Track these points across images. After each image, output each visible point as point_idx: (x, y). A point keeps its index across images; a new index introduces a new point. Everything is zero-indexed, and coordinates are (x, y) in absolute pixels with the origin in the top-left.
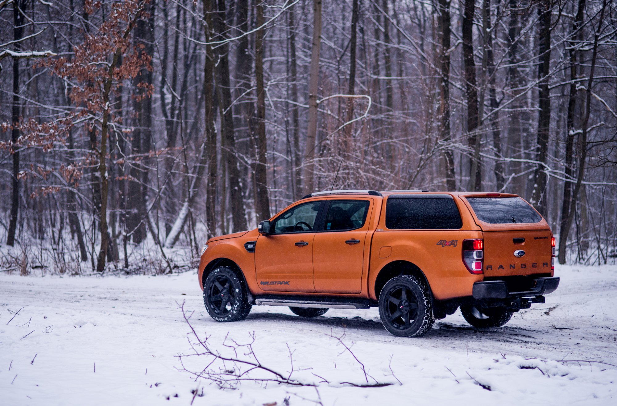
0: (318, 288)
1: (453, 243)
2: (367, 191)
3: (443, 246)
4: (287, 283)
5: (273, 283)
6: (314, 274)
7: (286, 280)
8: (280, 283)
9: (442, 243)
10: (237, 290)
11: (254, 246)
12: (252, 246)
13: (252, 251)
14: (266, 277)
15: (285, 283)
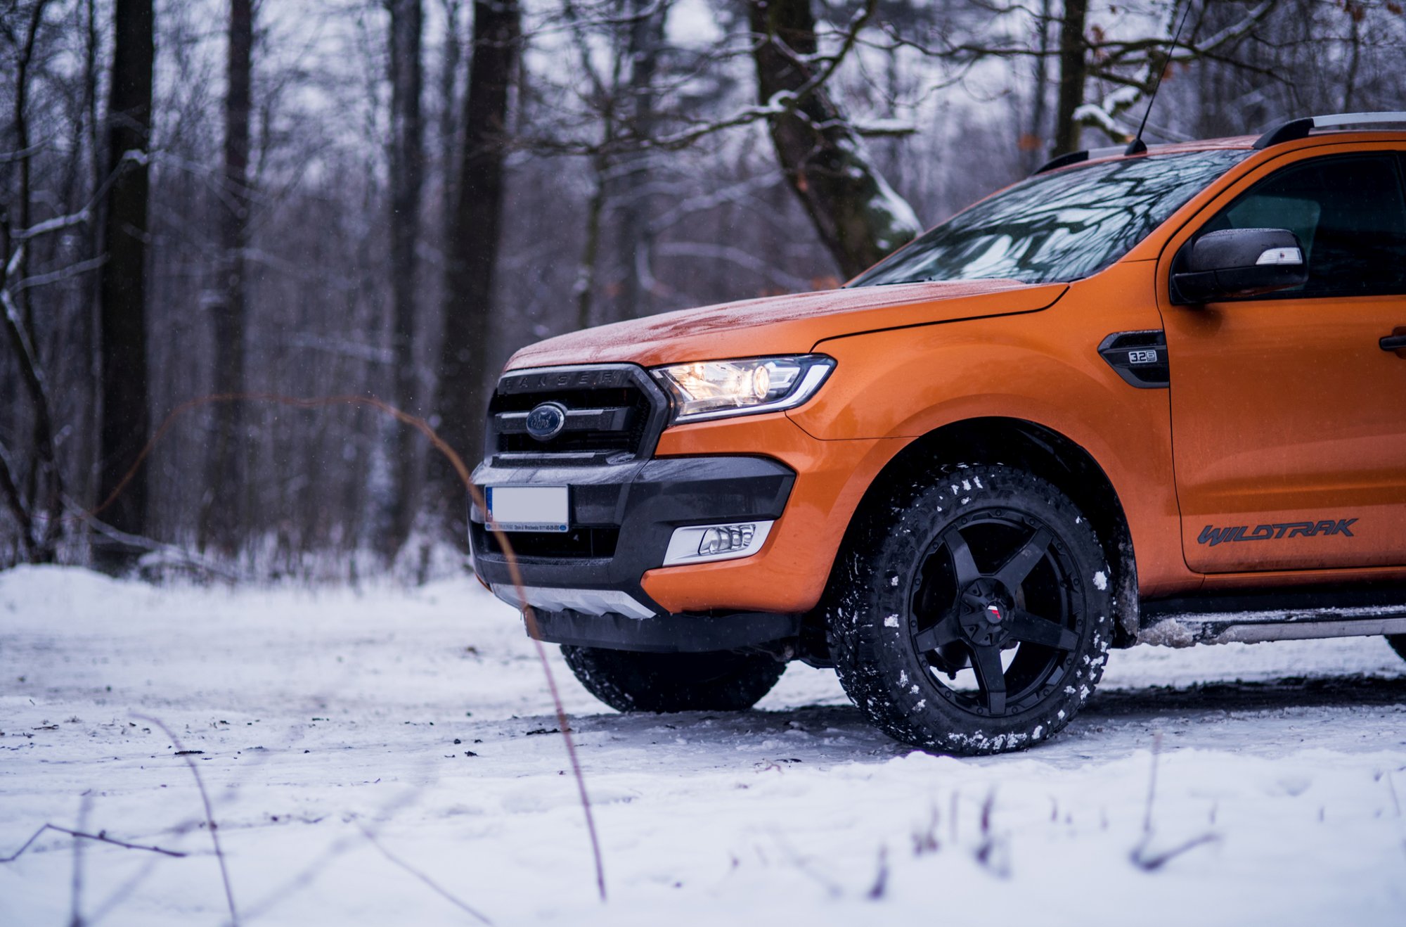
4: (1343, 527)
5: (1268, 532)
7: (1335, 515)
8: (1308, 529)
11: (1163, 353)
12: (1150, 355)
13: (1156, 374)
14: (1231, 508)
15: (1329, 527)
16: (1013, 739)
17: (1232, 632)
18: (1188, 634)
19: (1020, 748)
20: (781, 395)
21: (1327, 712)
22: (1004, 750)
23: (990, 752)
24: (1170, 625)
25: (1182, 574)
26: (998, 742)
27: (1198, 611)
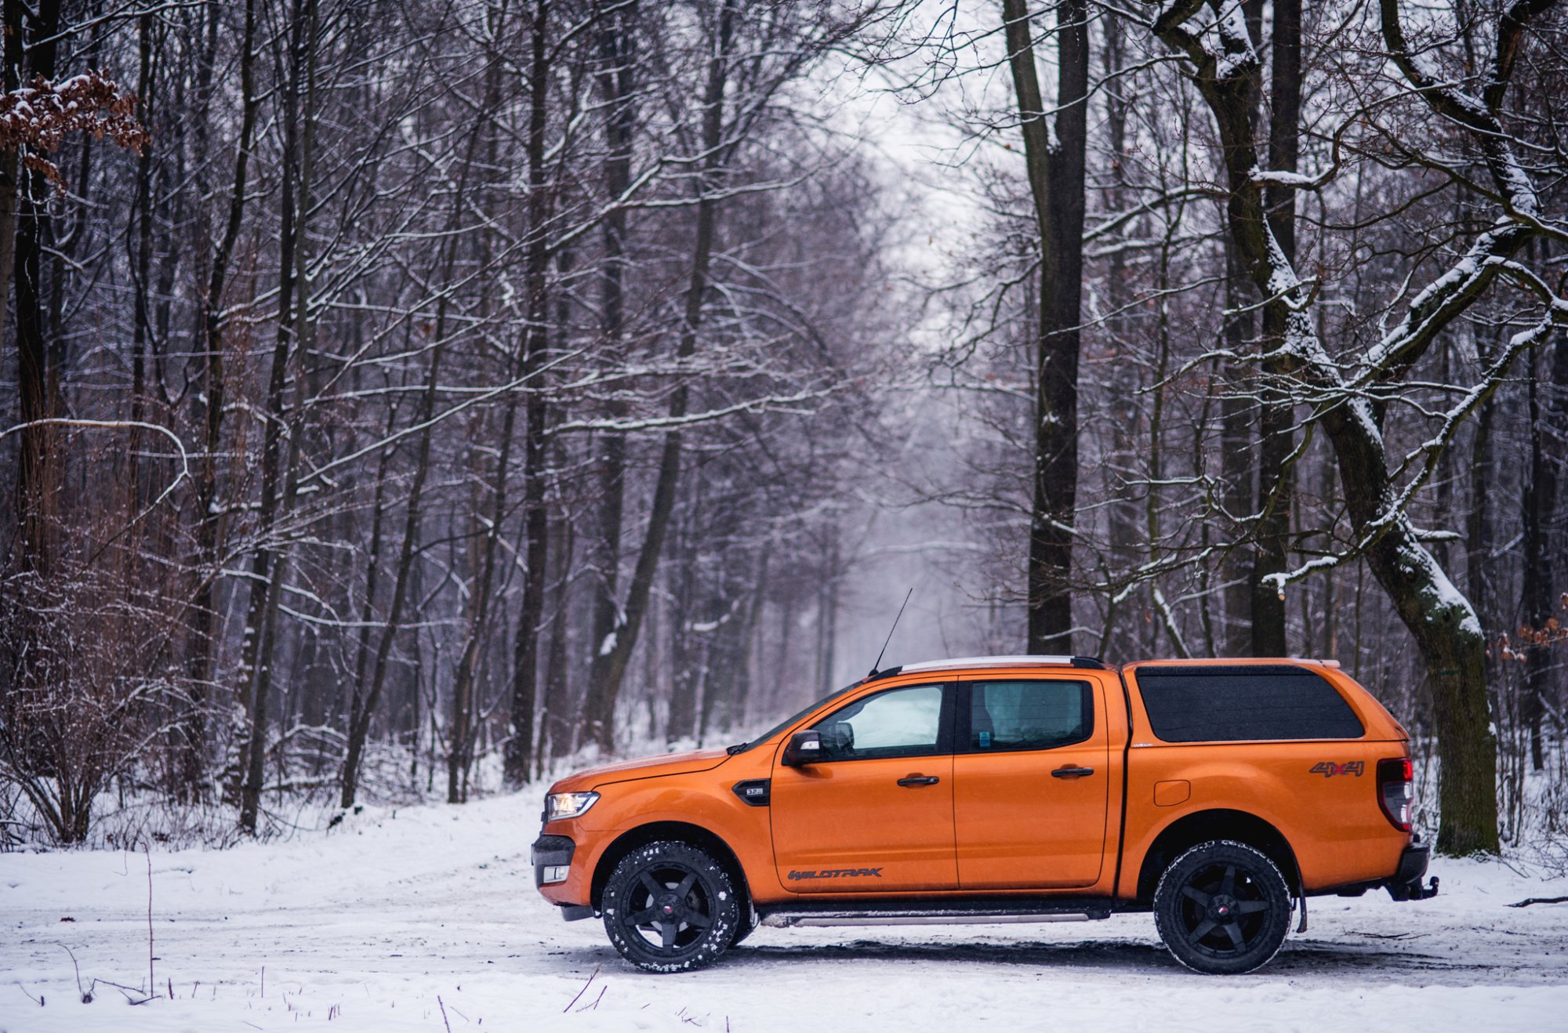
0: (965, 879)
1: (1353, 767)
2: (1066, 660)
3: (1328, 776)
4: (875, 872)
5: (829, 874)
6: (956, 850)
7: (870, 866)
8: (854, 873)
9: (1325, 768)
10: (722, 896)
11: (768, 790)
12: (759, 791)
13: (762, 801)
14: (807, 862)
15: (866, 872)
16: (674, 967)
17: (802, 922)
18: (781, 922)
19: (679, 971)
20: (579, 809)
21: (866, 961)
22: (670, 972)
23: (663, 972)
24: (773, 917)
25: (783, 893)
26: (666, 968)
27: (784, 911)
